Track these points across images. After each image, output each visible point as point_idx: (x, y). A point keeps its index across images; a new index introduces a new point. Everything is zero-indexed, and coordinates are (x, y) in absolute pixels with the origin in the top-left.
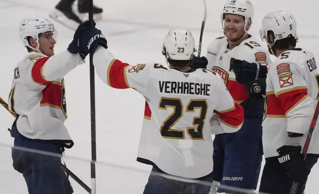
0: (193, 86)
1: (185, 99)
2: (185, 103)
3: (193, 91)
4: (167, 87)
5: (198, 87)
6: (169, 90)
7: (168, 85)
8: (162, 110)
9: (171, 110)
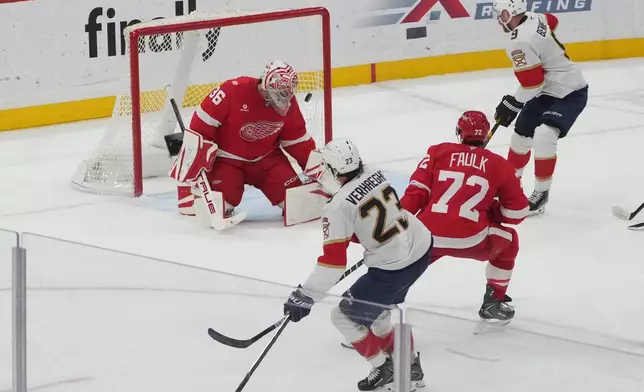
0: (372, 179)
1: (376, 193)
2: (380, 197)
3: (376, 183)
4: (356, 197)
5: (376, 177)
6: (359, 196)
7: (355, 194)
8: (367, 219)
9: (374, 212)
